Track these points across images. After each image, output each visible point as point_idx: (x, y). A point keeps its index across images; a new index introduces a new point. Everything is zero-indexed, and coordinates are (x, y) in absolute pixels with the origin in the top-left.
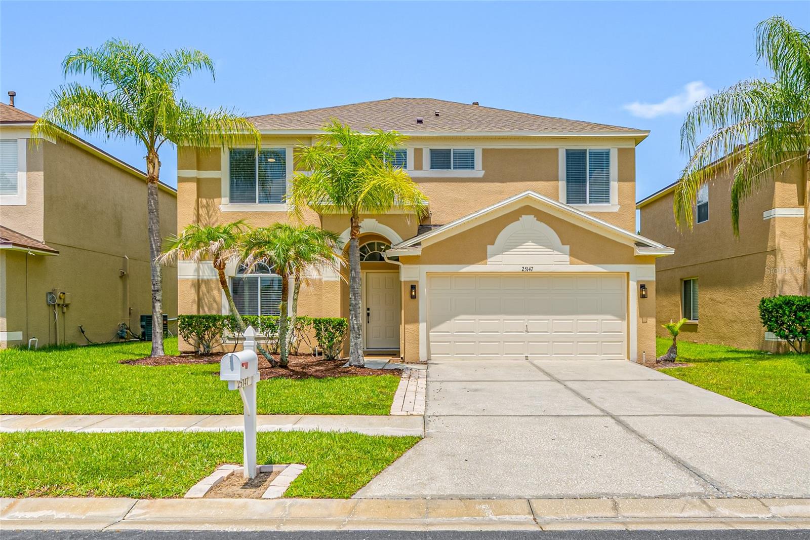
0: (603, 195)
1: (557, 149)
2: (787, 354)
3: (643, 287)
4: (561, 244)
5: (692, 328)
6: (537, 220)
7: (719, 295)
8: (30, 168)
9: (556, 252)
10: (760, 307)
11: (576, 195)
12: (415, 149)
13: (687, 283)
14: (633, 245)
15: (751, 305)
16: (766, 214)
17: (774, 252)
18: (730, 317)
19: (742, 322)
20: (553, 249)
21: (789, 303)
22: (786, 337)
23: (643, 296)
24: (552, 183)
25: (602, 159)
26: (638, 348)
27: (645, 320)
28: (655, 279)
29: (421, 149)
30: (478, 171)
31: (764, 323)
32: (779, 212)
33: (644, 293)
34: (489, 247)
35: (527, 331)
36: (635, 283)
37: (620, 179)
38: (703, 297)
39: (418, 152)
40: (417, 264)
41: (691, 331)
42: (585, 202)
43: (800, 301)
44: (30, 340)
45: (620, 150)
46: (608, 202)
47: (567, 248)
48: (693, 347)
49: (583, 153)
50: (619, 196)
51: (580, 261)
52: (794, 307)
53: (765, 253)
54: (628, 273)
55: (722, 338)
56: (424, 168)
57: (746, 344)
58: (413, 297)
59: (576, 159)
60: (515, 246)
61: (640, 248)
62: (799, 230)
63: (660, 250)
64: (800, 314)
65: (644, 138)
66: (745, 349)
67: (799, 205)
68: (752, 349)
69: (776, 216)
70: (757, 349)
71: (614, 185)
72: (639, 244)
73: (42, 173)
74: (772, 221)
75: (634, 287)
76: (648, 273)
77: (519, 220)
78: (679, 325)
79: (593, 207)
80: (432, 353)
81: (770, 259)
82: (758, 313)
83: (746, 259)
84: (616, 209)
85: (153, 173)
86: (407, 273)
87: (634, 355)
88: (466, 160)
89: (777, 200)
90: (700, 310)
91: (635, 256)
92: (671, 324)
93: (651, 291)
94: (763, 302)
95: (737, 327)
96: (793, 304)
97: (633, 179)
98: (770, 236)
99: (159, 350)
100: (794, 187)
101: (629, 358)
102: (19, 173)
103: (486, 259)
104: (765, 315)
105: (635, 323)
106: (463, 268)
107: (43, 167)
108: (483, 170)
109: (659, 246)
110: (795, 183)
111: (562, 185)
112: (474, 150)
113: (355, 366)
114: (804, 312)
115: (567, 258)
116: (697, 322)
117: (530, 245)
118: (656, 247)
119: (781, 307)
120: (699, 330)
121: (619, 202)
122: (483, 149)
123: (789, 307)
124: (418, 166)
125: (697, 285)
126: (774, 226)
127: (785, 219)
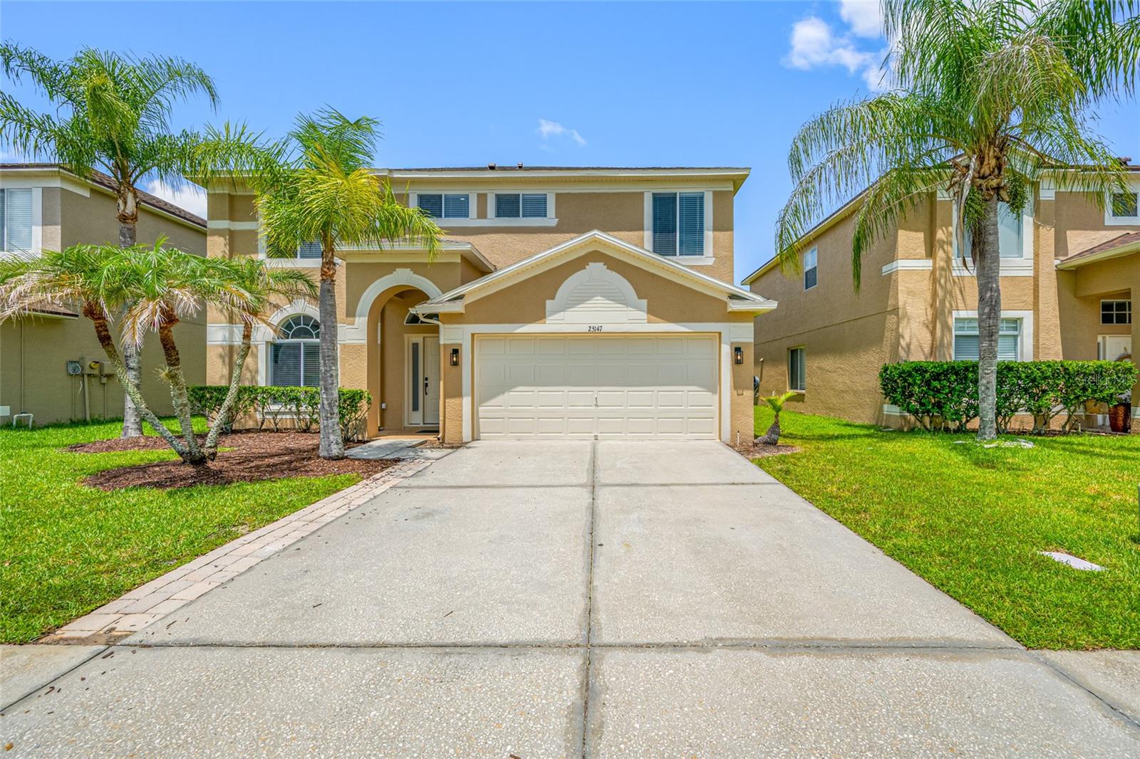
0: (695, 247)
1: (642, 193)
2: (912, 431)
3: (738, 350)
4: (636, 297)
5: (800, 398)
6: (608, 268)
7: (828, 363)
8: (46, 222)
9: (630, 309)
10: (881, 376)
11: (663, 246)
12: (478, 195)
13: (793, 353)
14: (725, 298)
15: (865, 373)
16: (885, 269)
17: (895, 310)
18: (841, 387)
19: (855, 392)
20: (627, 305)
21: (920, 370)
22: (916, 413)
23: (738, 362)
24: (637, 233)
25: (694, 204)
26: (731, 425)
27: (740, 392)
28: (752, 340)
29: (485, 195)
30: (551, 220)
31: (885, 394)
32: (901, 264)
33: (739, 357)
34: (548, 302)
35: (596, 405)
36: (728, 347)
37: (716, 228)
38: (811, 365)
39: (482, 198)
40: (460, 323)
41: (798, 401)
42: (675, 255)
43: (935, 367)
44: (15, 416)
45: (714, 193)
46: (702, 254)
47: (645, 302)
48: (800, 418)
49: (672, 198)
50: (714, 247)
51: (659, 320)
52: (927, 375)
53: (884, 313)
54: (720, 333)
55: (832, 409)
56: (489, 216)
57: (860, 418)
58: (455, 364)
59: (663, 204)
60: (582, 301)
61: (734, 301)
62: (926, 285)
63: (760, 303)
64: (936, 384)
65: (744, 178)
66: (859, 422)
67: (927, 256)
68: (866, 422)
69: (899, 268)
70: (873, 423)
71: (709, 235)
72: (733, 297)
73: (59, 227)
74: (894, 275)
75: (726, 350)
76: (745, 333)
77: (585, 268)
78: (783, 398)
79: (684, 259)
80: (481, 431)
81: (891, 319)
82: (876, 383)
83: (860, 322)
84: (710, 262)
85: (124, 210)
86: (449, 335)
87: (727, 435)
88: (538, 206)
89: (900, 250)
90: (807, 380)
91: (730, 312)
92: (773, 397)
93: (749, 356)
94: (886, 369)
95: (848, 397)
96: (926, 371)
97: (729, 228)
98: (891, 293)
99: (130, 431)
100: (921, 235)
101: (720, 438)
102: (33, 227)
103: (545, 317)
104: (887, 385)
105: (728, 395)
106: (519, 328)
107: (60, 219)
108: (556, 217)
109: (759, 298)
110: (921, 231)
111: (648, 235)
112: (546, 195)
113: (325, 458)
114: (940, 380)
115: (644, 315)
116: (804, 391)
117: (599, 300)
118: (754, 300)
119: (910, 375)
120: (806, 399)
121: (714, 254)
122: (557, 194)
123: (921, 374)
124: (482, 214)
125: (804, 354)
126: (896, 281)
127: (910, 272)
